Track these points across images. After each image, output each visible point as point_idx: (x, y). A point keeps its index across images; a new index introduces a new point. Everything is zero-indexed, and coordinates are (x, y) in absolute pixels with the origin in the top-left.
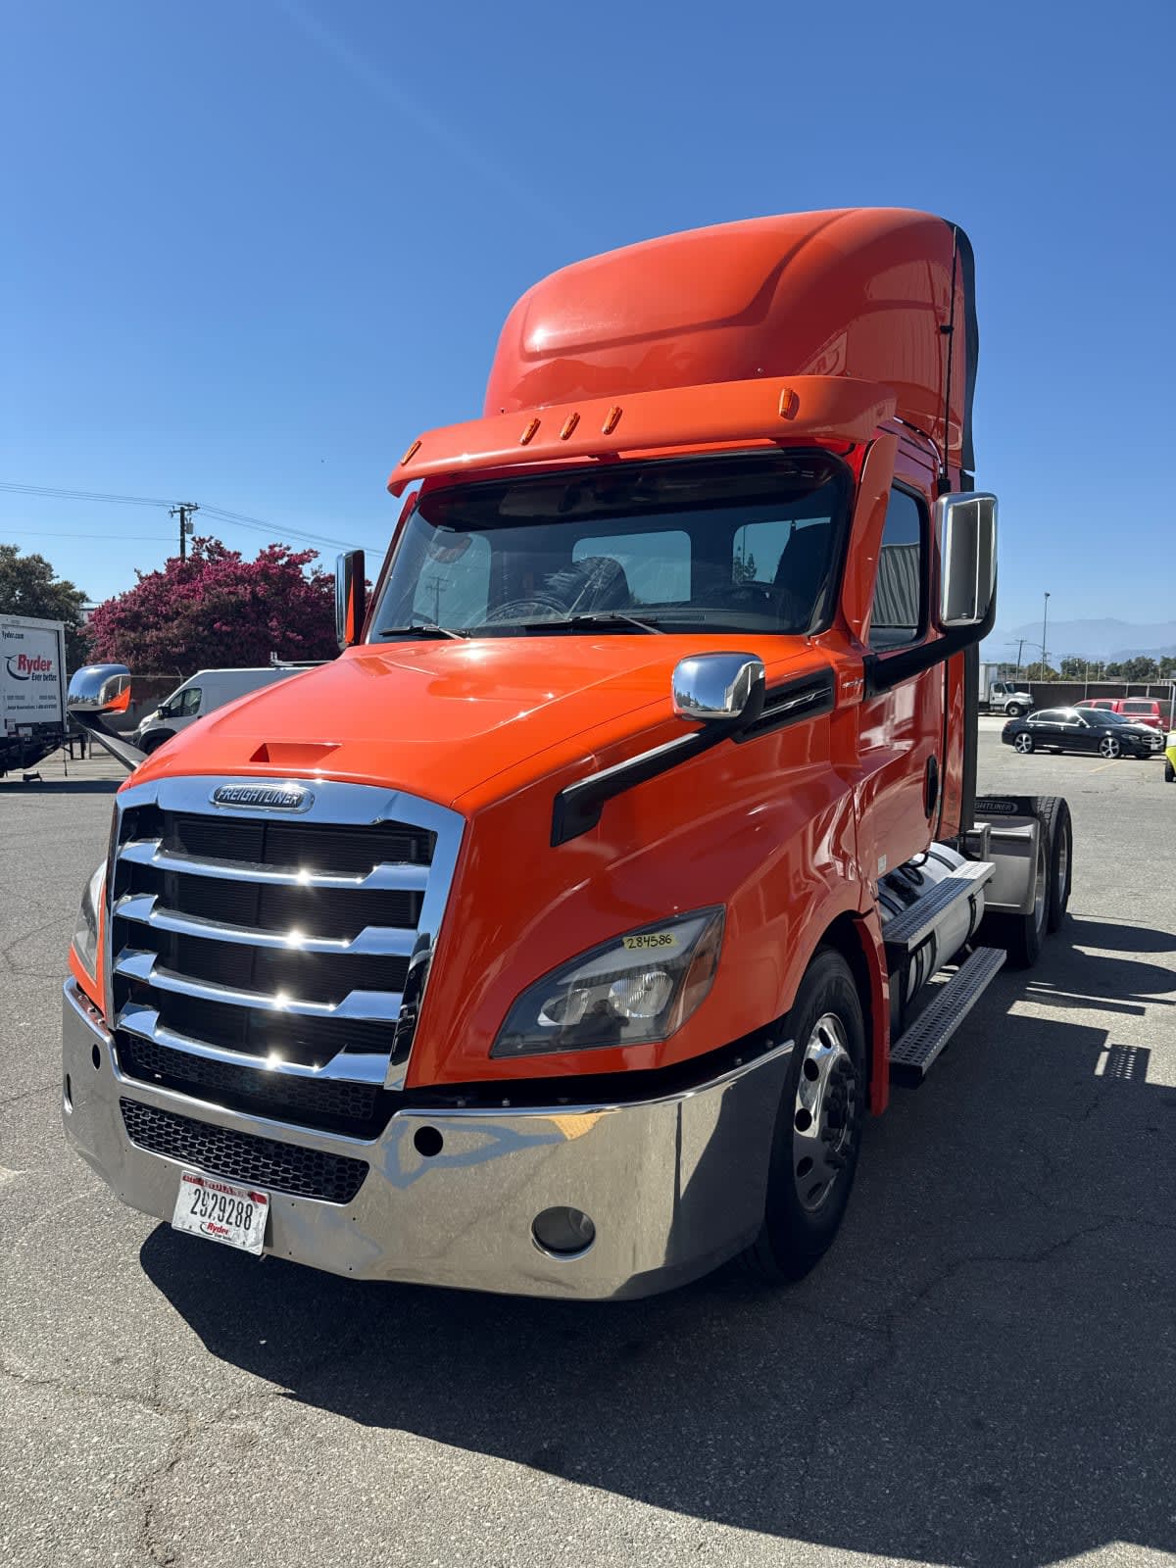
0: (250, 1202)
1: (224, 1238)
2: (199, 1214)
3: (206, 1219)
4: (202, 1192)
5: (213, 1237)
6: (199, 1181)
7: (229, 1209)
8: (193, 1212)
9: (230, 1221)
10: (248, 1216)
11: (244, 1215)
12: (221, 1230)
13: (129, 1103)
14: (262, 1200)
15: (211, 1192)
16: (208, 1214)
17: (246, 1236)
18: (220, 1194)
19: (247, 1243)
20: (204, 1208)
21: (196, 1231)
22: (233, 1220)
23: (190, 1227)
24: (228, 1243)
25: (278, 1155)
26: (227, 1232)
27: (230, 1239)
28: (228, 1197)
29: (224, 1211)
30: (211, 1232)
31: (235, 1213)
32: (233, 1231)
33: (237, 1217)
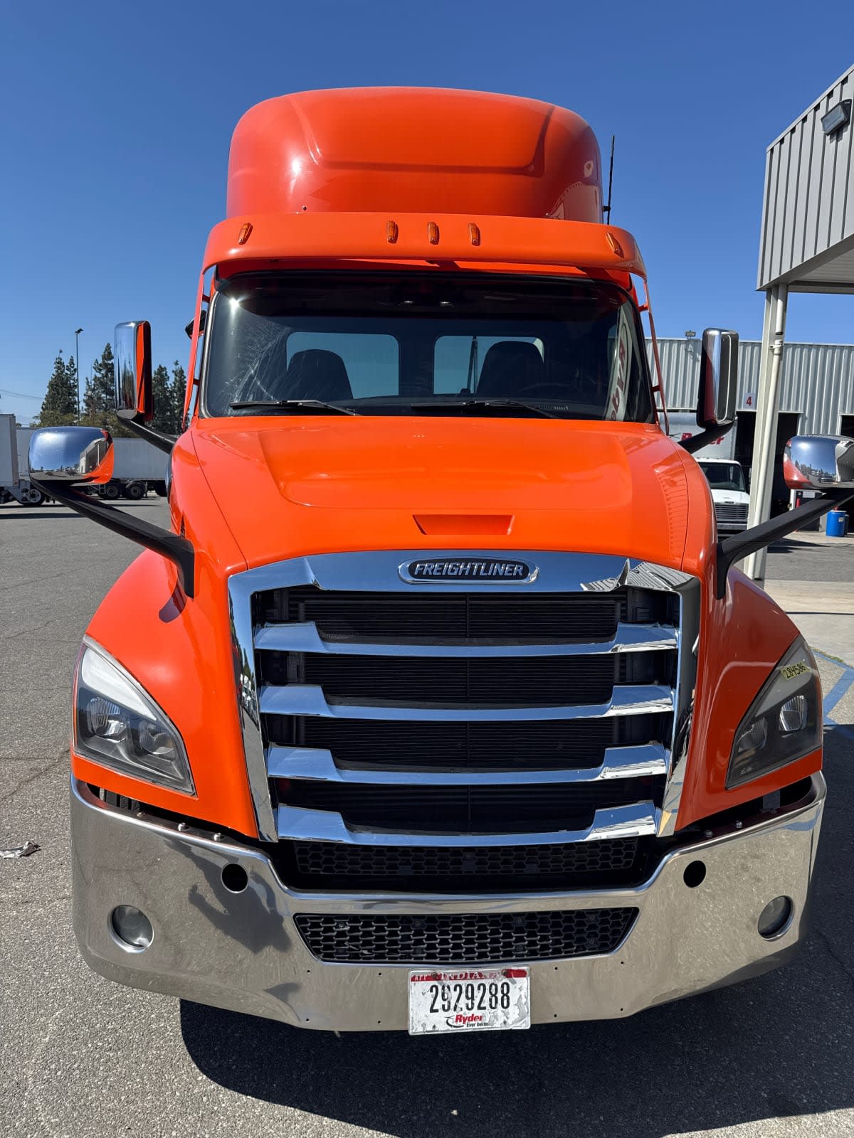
0: (506, 980)
1: (478, 1025)
2: (441, 1011)
3: (452, 1013)
4: (440, 988)
5: (465, 1028)
6: (436, 977)
7: (478, 994)
8: (432, 1010)
9: (482, 1005)
10: (506, 995)
11: (499, 995)
12: (473, 1018)
13: (311, 918)
14: (521, 974)
15: (452, 984)
16: (452, 1006)
17: (506, 1015)
18: (464, 983)
19: (510, 1022)
20: (446, 1003)
21: (442, 1028)
22: (486, 1004)
23: (434, 1027)
24: (485, 1028)
25: (532, 925)
26: (481, 1018)
27: (486, 1024)
28: (476, 984)
29: (472, 998)
30: (461, 1024)
31: (487, 996)
32: (487, 1014)
33: (491, 1000)
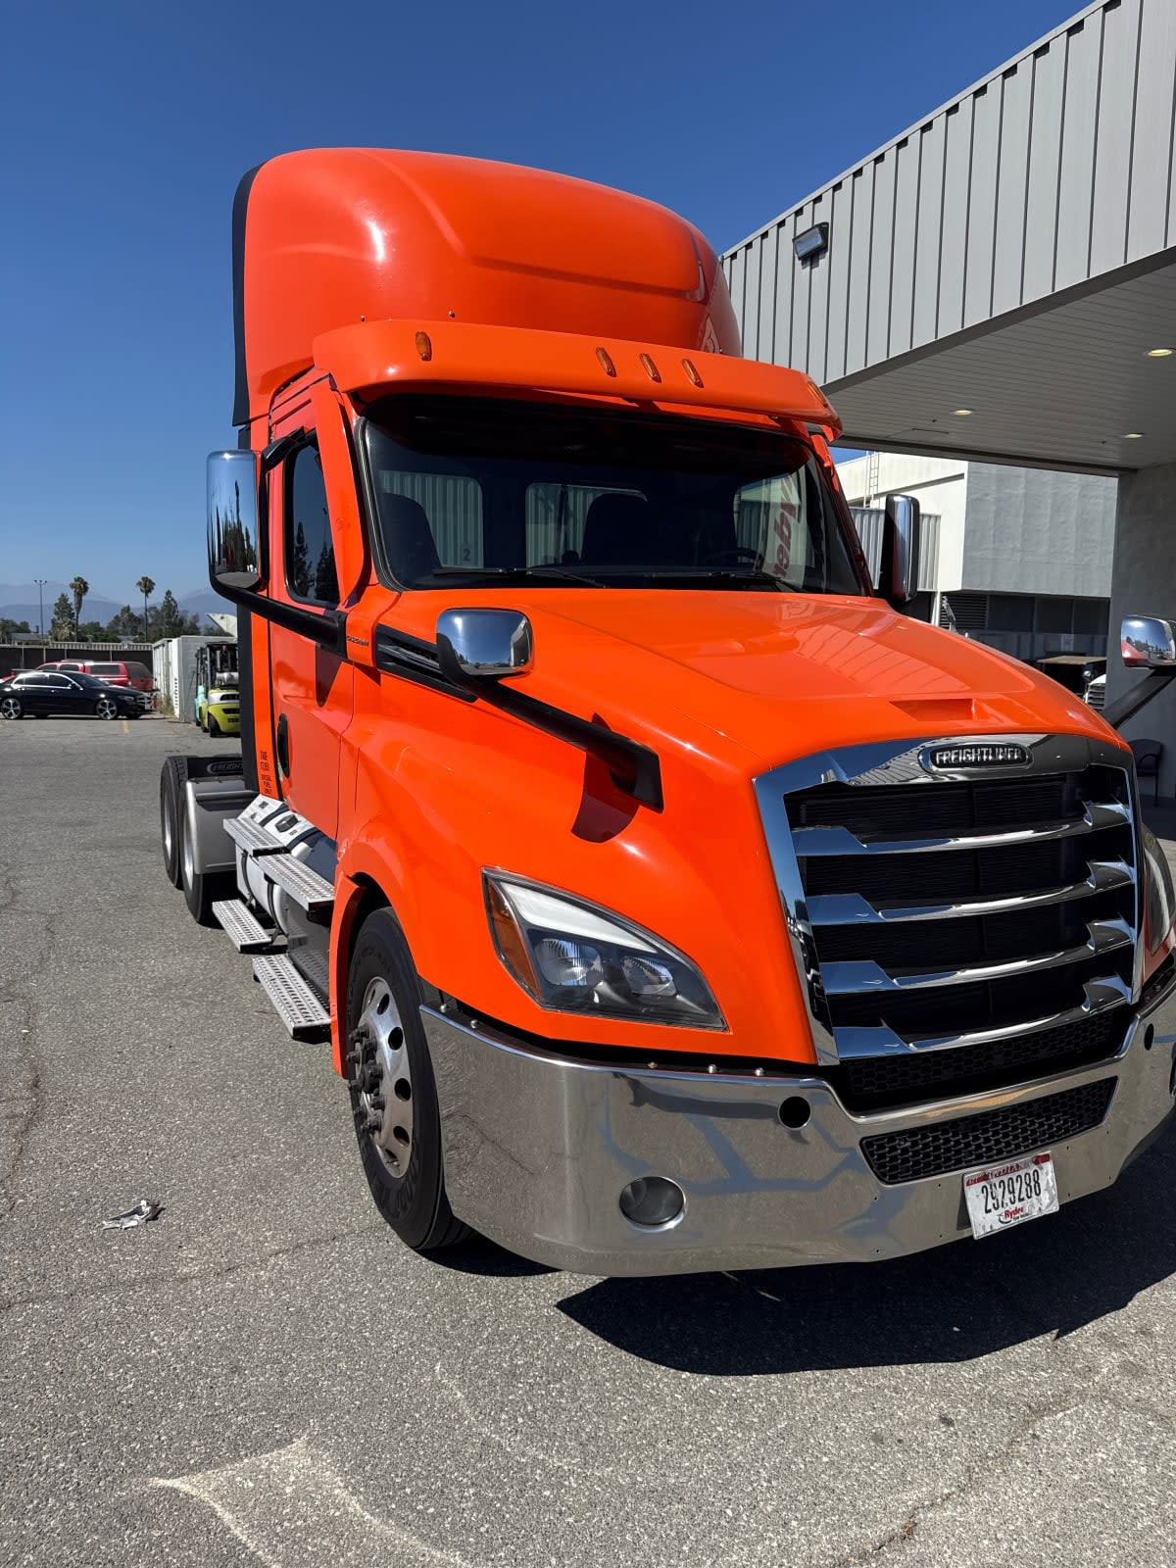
0: (1035, 1167)
1: (1022, 1216)
2: (993, 1210)
3: (1001, 1210)
4: (988, 1187)
5: (1014, 1222)
6: (985, 1178)
7: (1017, 1186)
8: (988, 1211)
9: (1022, 1197)
10: (1037, 1182)
11: (1032, 1184)
12: (1017, 1211)
13: (876, 1140)
14: (1046, 1158)
15: (996, 1181)
16: (1000, 1203)
17: (1039, 1201)
18: (1005, 1178)
19: (1043, 1208)
20: (995, 1201)
21: (998, 1227)
22: (1023, 1195)
23: (991, 1227)
24: (1027, 1219)
25: (1046, 1110)
26: (1022, 1210)
27: (1027, 1215)
28: (1014, 1176)
29: (1014, 1192)
30: (1009, 1219)
31: (1024, 1186)
32: (1026, 1205)
33: (1027, 1190)
